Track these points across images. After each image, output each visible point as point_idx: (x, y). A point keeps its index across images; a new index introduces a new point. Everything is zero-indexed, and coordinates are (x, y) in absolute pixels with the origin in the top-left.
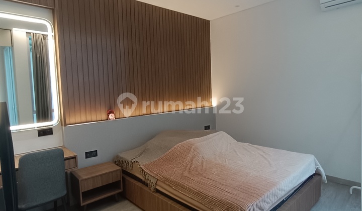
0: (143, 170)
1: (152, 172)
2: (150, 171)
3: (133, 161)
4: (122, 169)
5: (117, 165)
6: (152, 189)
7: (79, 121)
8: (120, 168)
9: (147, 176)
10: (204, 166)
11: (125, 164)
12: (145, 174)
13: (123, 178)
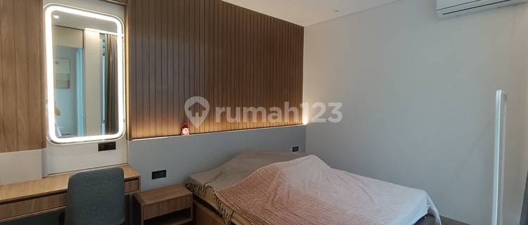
0: (217, 198)
1: (228, 201)
2: (226, 200)
3: (206, 185)
4: (193, 194)
5: (189, 189)
6: (226, 221)
7: (147, 135)
8: (191, 193)
9: (222, 205)
10: (291, 198)
11: (197, 188)
12: (219, 202)
13: (194, 206)
